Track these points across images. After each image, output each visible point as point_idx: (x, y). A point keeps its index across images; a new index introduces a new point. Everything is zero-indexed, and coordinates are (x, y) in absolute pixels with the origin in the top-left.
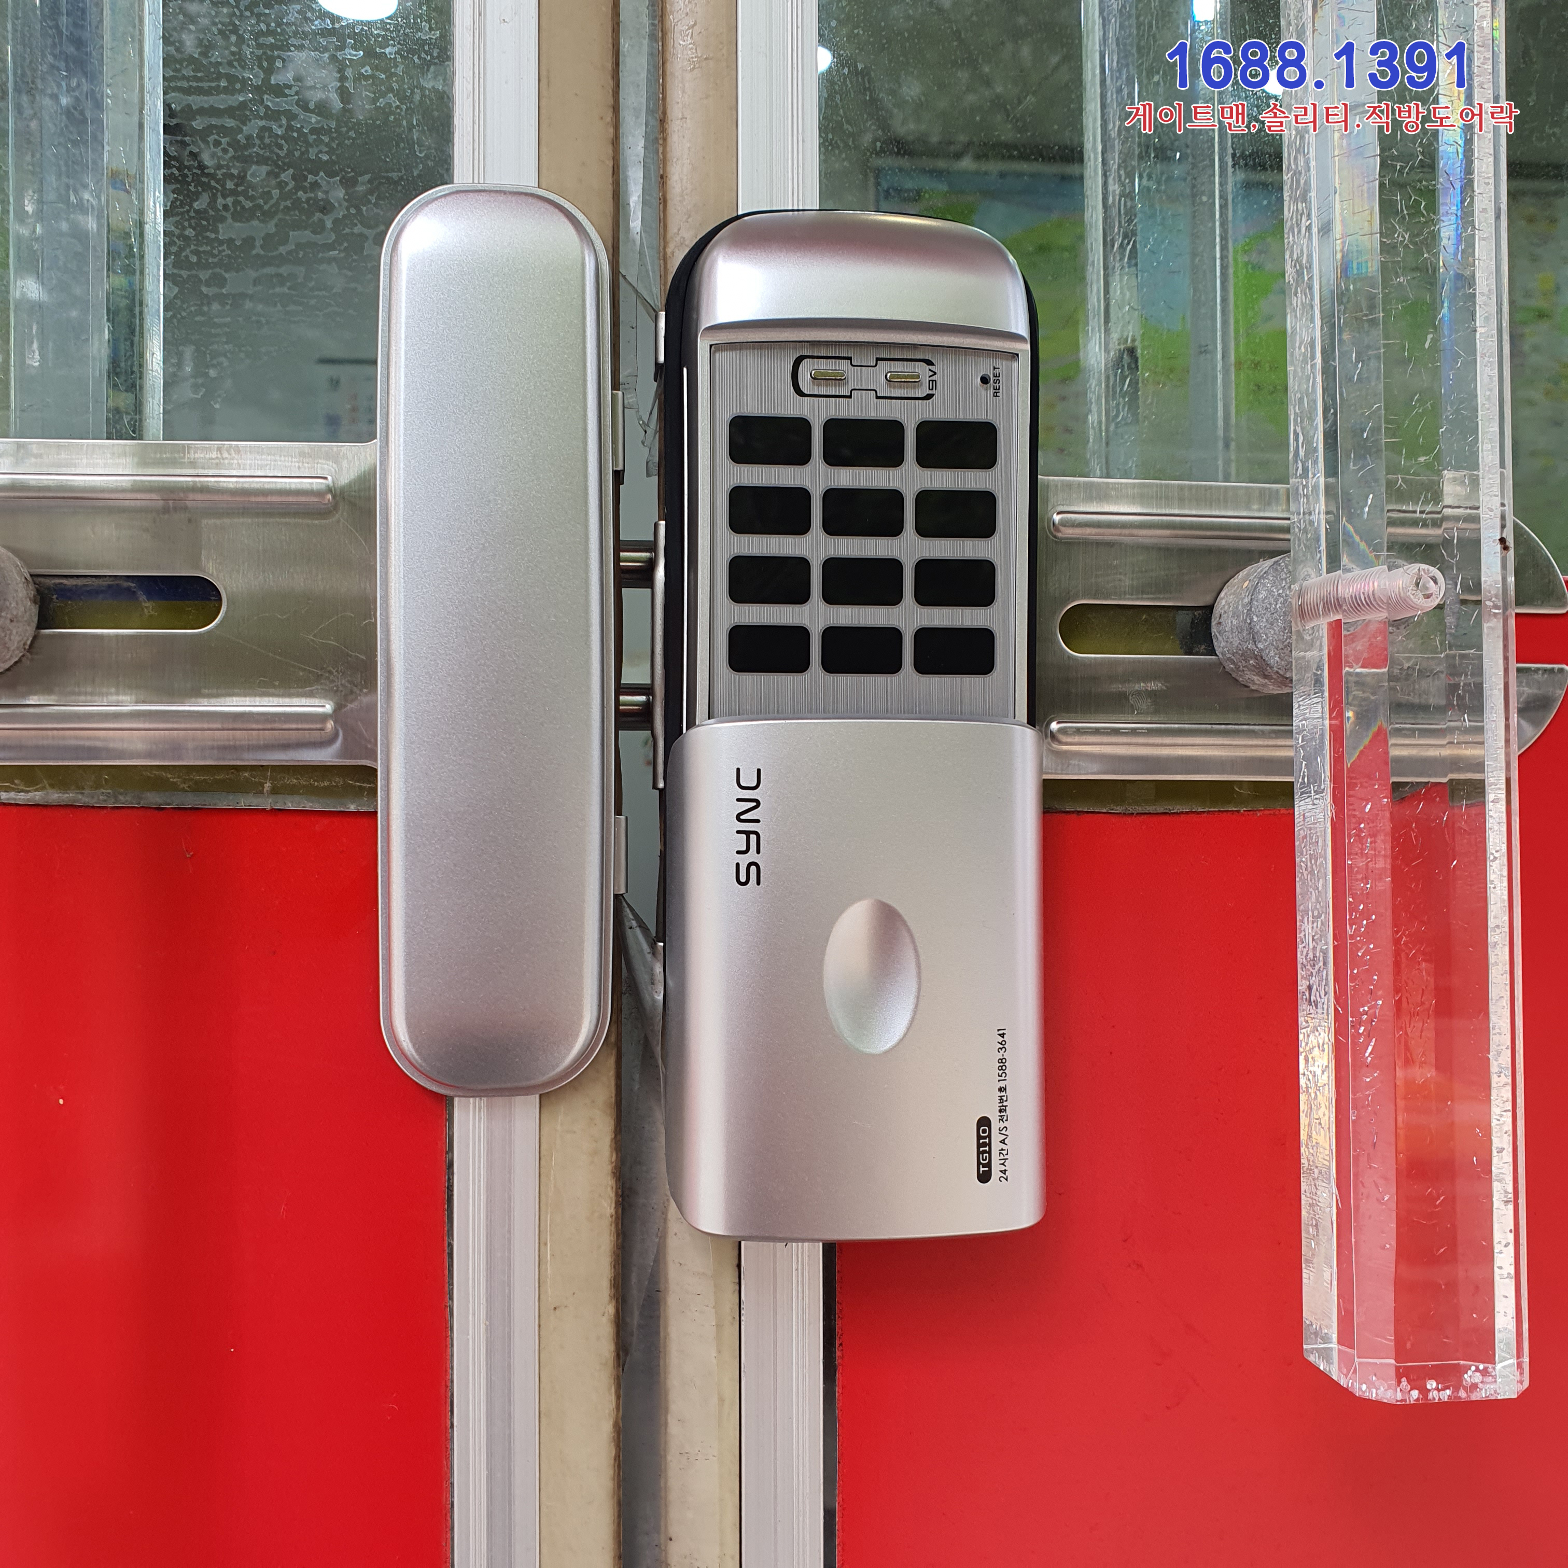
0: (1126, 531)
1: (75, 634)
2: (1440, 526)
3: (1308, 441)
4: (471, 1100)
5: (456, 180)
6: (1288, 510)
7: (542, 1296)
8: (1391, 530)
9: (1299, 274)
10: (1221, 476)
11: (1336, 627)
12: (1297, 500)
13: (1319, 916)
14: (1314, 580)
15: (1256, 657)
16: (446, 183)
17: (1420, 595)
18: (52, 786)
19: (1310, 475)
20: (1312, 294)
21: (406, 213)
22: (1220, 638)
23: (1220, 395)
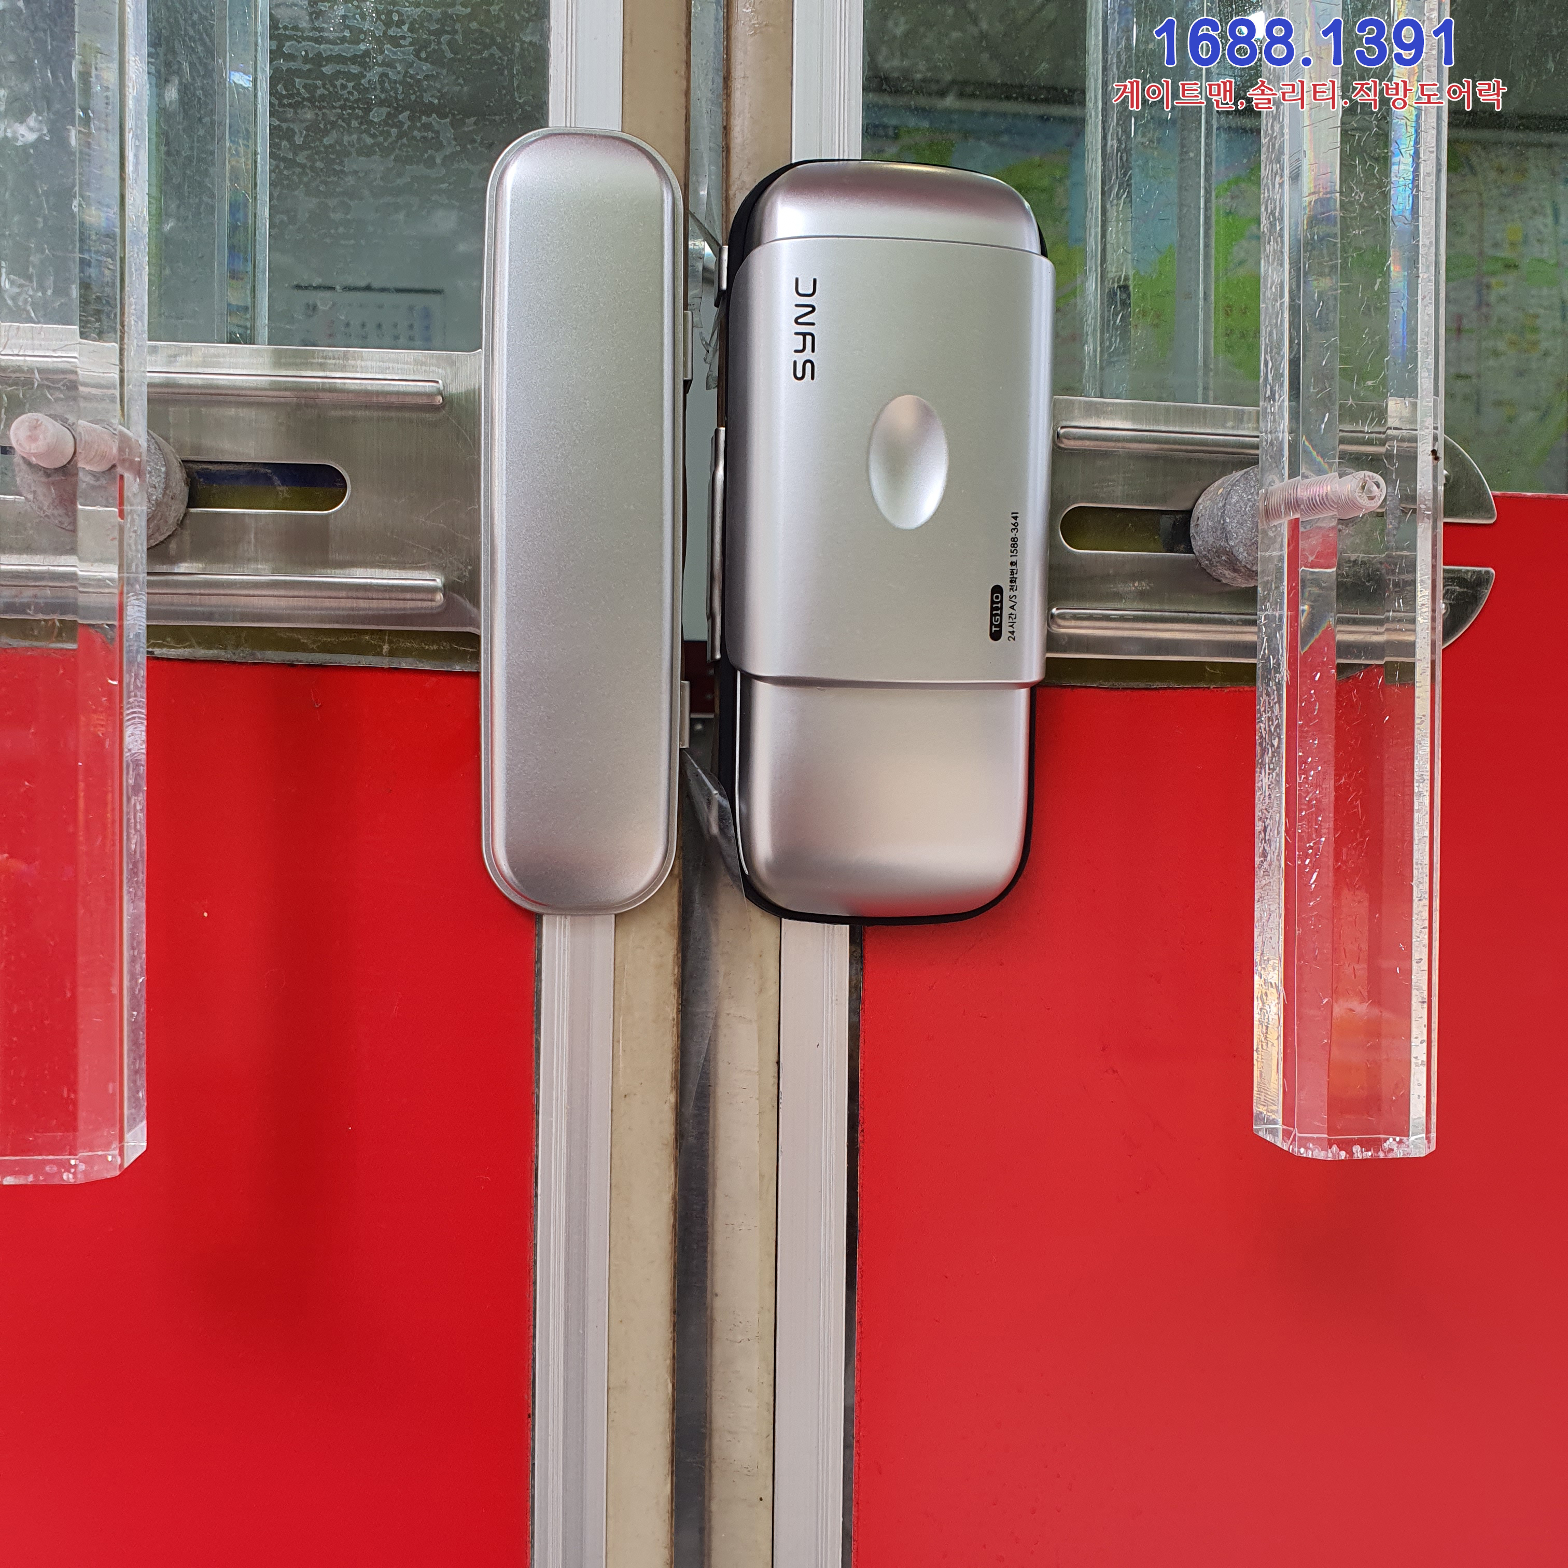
0: (1120, 445)
1: (217, 513)
2: (1384, 445)
3: (1276, 368)
4: (558, 918)
5: (550, 124)
6: (1257, 429)
7: (615, 1086)
8: (1342, 447)
9: (1272, 225)
10: (1200, 400)
11: (1295, 525)
12: (1265, 417)
13: (1274, 769)
14: (1278, 485)
15: (1227, 553)
16: (542, 127)
17: (1365, 497)
18: (199, 644)
19: (1277, 397)
20: (1282, 242)
21: (508, 152)
22: (1197, 538)
23: (1201, 329)
